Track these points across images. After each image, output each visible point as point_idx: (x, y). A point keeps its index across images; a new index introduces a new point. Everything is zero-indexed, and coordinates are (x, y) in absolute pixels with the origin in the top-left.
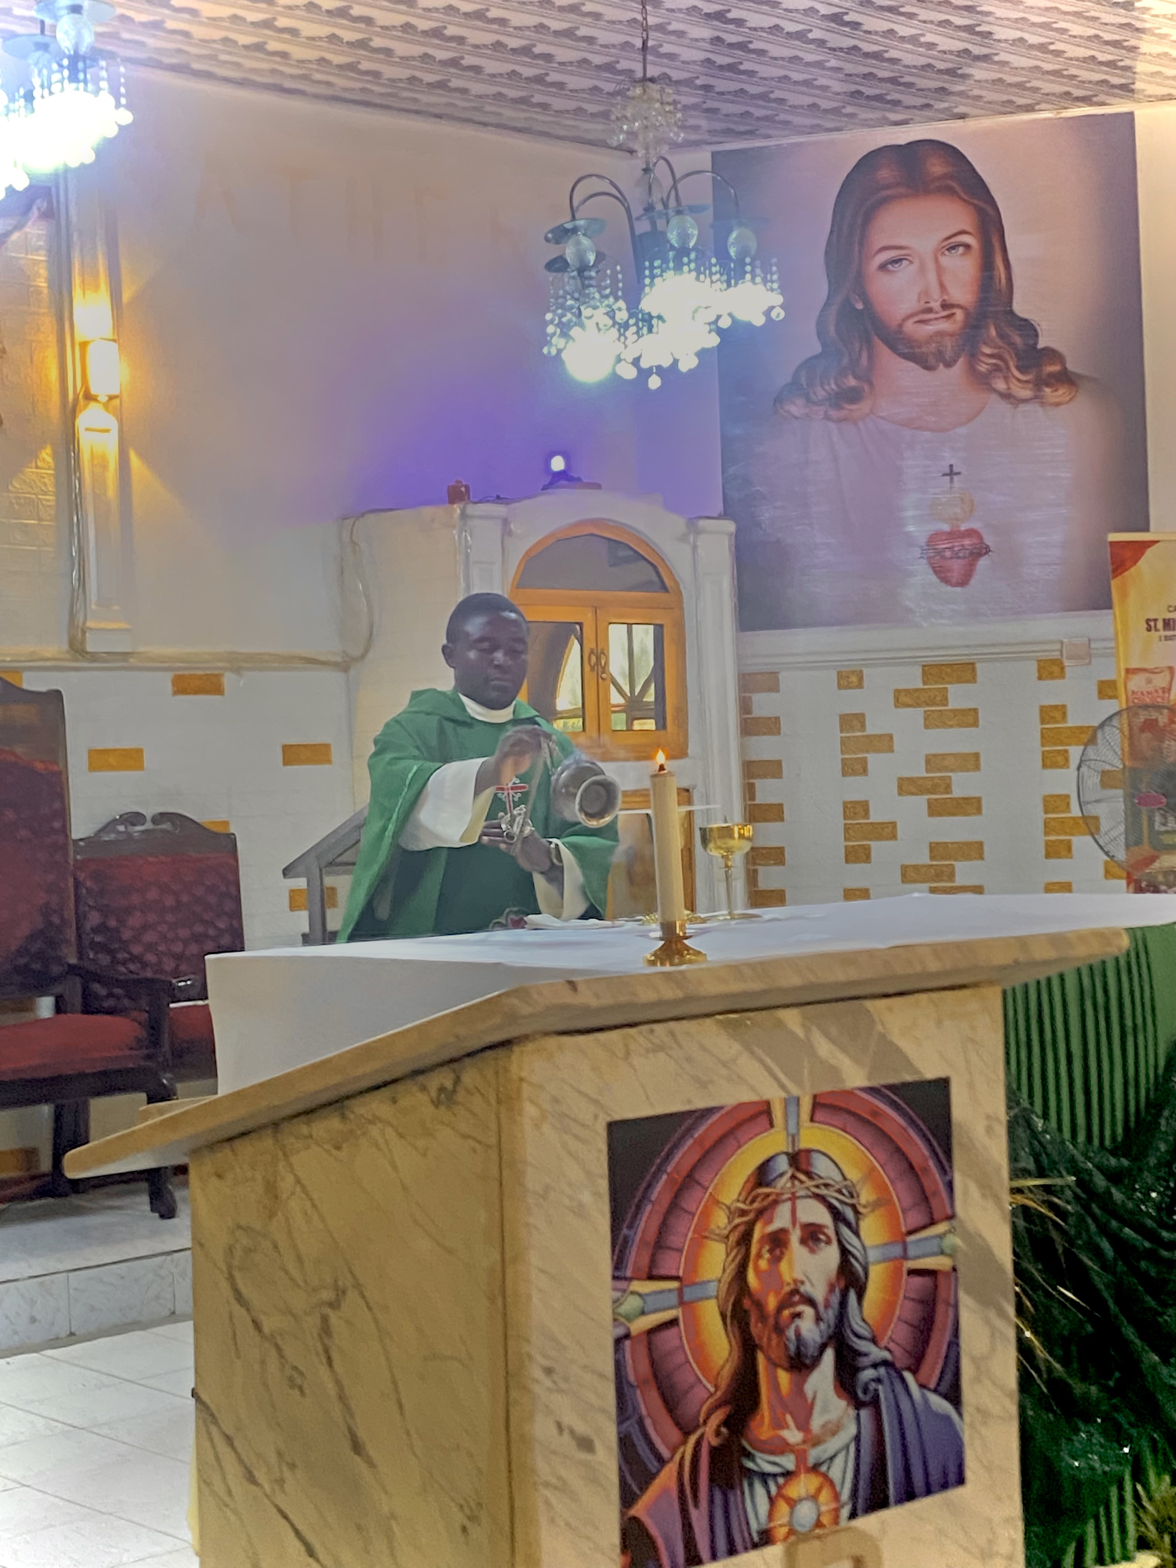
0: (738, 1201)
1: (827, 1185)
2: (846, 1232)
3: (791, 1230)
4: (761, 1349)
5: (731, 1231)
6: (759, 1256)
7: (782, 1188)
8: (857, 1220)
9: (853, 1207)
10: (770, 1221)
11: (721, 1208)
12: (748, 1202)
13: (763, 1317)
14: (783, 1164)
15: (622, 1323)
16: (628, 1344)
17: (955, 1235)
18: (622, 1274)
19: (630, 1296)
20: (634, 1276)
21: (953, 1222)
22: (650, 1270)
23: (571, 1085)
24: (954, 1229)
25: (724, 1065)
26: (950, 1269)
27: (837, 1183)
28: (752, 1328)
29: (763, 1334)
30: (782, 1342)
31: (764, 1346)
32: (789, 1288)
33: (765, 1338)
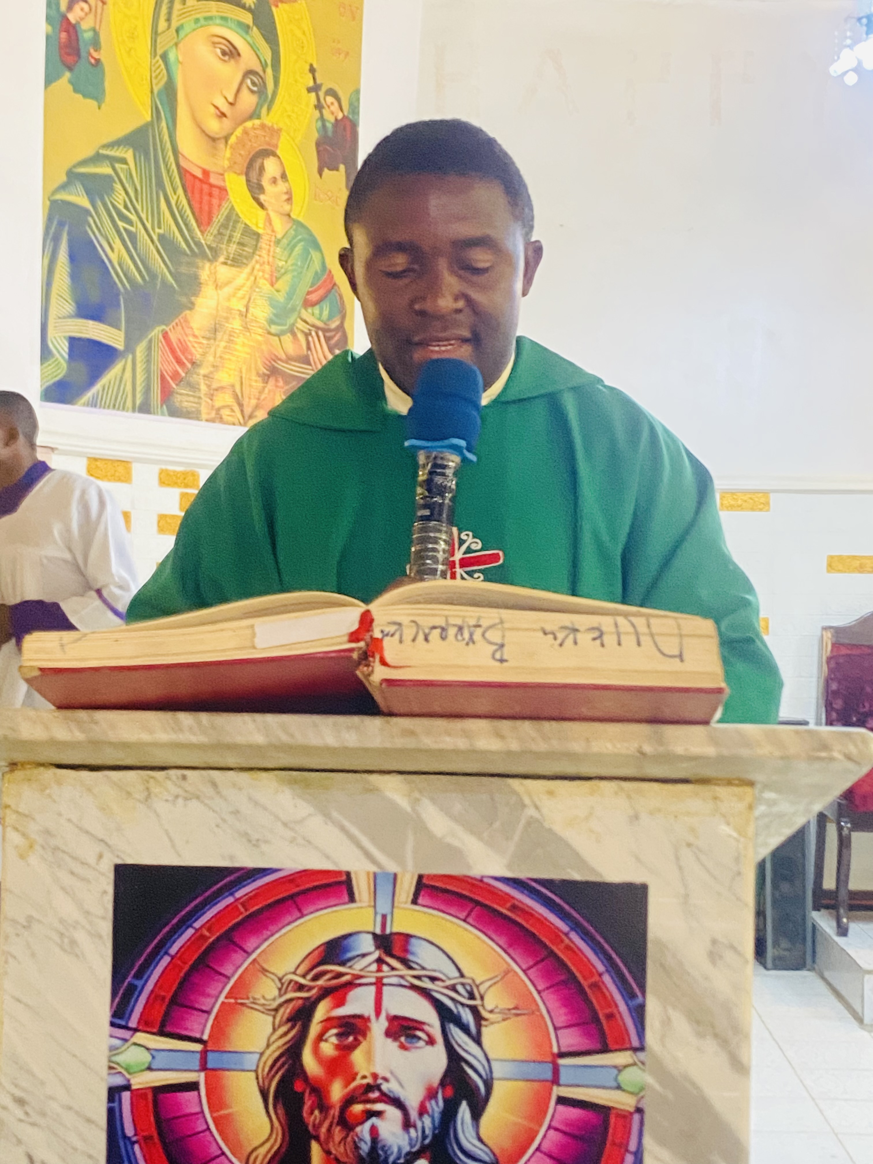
0: (294, 973)
1: (433, 979)
2: (457, 1034)
4: (317, 1138)
5: (281, 1005)
6: (320, 1038)
7: (361, 970)
8: (479, 1026)
10: (341, 1002)
12: (309, 977)
13: (323, 1106)
14: (366, 944)
15: (120, 1073)
16: (126, 1096)
17: (644, 1070)
18: (123, 1023)
19: (133, 1047)
20: (141, 1027)
21: (641, 1055)
22: (163, 1025)
23: (69, 820)
24: (643, 1063)
25: (285, 825)
26: (632, 1110)
27: (450, 979)
28: (305, 1115)
29: (321, 1124)
30: (349, 1139)
31: (322, 1137)
32: (365, 1081)
33: (324, 1130)
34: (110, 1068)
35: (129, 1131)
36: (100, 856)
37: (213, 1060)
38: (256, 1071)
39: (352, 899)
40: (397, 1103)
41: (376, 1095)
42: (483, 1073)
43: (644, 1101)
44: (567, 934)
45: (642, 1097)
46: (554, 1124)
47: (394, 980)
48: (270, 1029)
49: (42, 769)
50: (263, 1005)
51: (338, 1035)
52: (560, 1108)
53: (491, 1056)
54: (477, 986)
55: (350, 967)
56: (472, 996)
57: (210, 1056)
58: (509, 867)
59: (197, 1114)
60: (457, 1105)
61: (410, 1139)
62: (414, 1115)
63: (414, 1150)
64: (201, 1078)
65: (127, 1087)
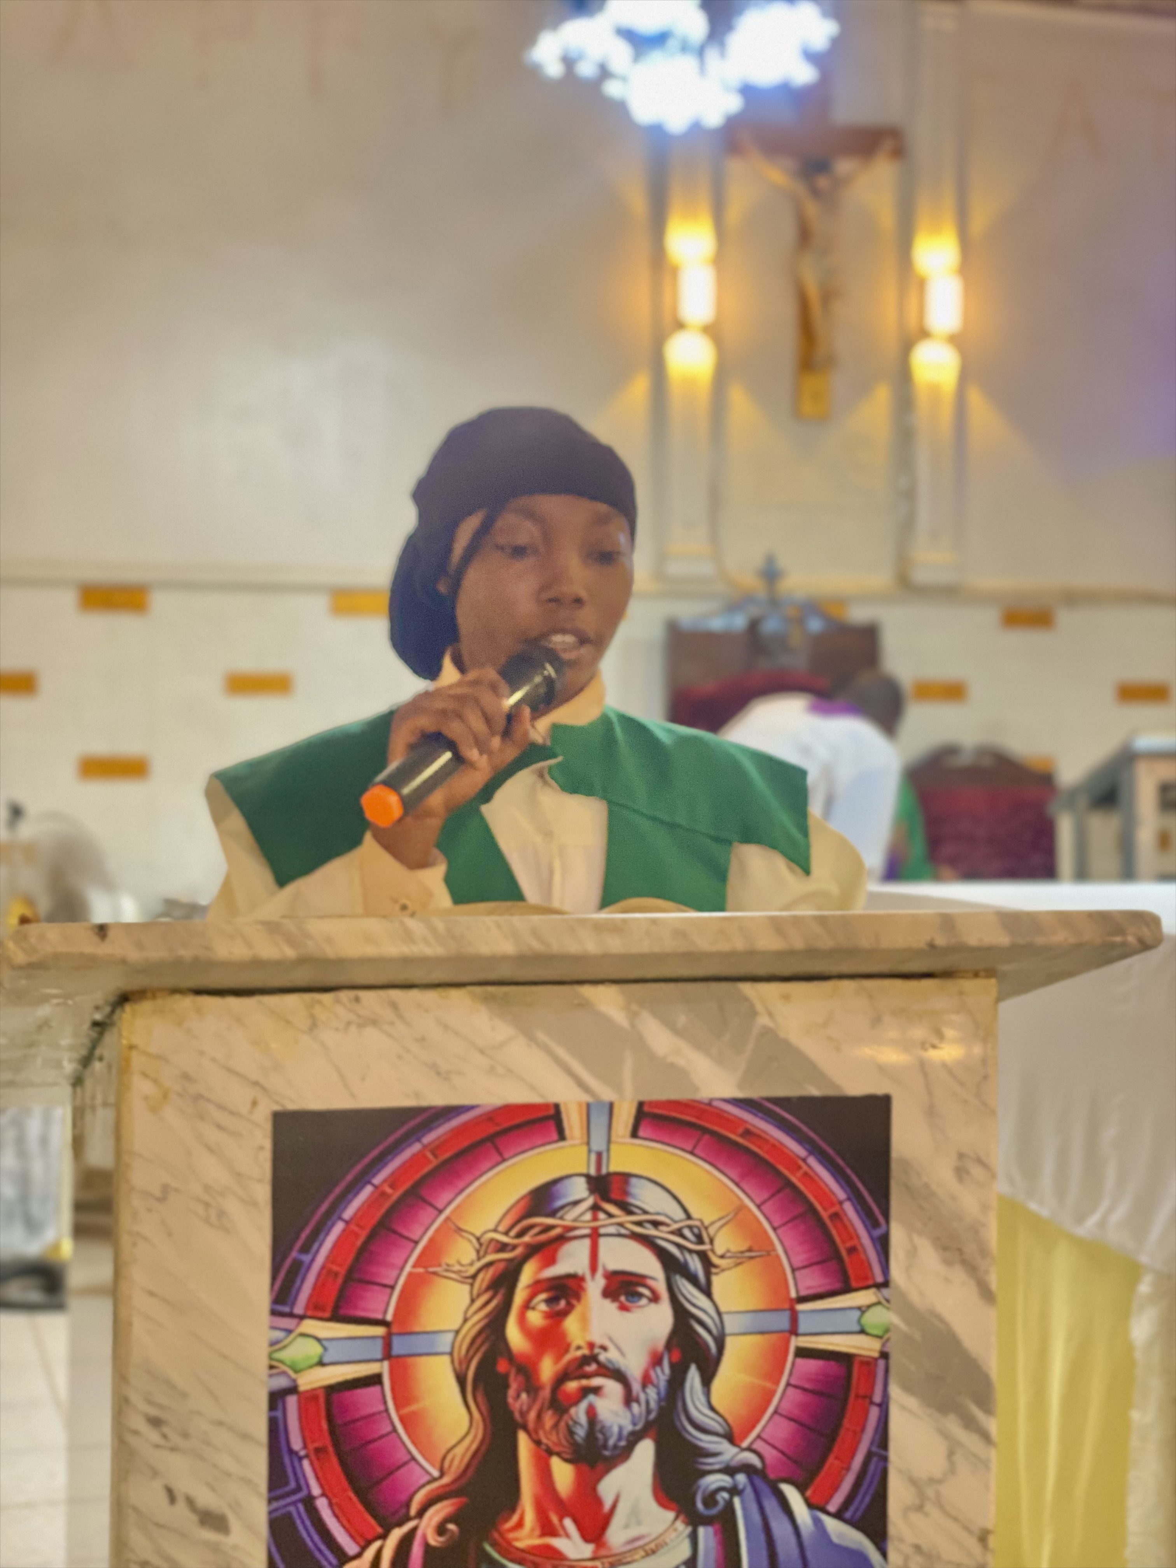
0: (495, 1230)
1: (656, 1224)
2: (686, 1288)
3: (588, 1276)
4: (525, 1428)
5: (479, 1271)
6: (527, 1306)
7: (575, 1220)
8: (708, 1275)
9: (704, 1257)
10: (551, 1261)
11: (463, 1237)
12: (513, 1233)
13: (531, 1386)
14: (579, 1189)
15: (284, 1373)
16: (292, 1402)
17: (888, 1309)
18: (286, 1309)
19: (300, 1340)
20: (309, 1313)
21: (885, 1292)
22: (337, 1307)
23: (214, 1060)
24: (888, 1301)
25: (482, 1052)
26: (876, 1355)
27: (675, 1222)
28: (510, 1400)
29: (530, 1408)
30: (562, 1424)
31: (531, 1425)
32: (579, 1353)
33: (532, 1415)
34: (271, 1367)
35: (296, 1444)
36: (254, 1103)
37: (399, 1346)
38: (451, 1354)
39: (562, 1137)
40: (619, 1375)
41: (593, 1367)
42: (714, 1331)
43: (889, 1344)
44: (804, 1160)
45: (888, 1340)
46: (793, 1382)
47: (612, 1230)
48: (467, 1300)
49: (177, 997)
50: (458, 1272)
51: (548, 1301)
52: (799, 1361)
53: (723, 1308)
54: (706, 1228)
55: (561, 1218)
56: (700, 1240)
57: (396, 1341)
58: (741, 1086)
59: (380, 1413)
60: (686, 1370)
61: (633, 1415)
62: (636, 1387)
63: (639, 1427)
64: (384, 1368)
65: (293, 1390)
